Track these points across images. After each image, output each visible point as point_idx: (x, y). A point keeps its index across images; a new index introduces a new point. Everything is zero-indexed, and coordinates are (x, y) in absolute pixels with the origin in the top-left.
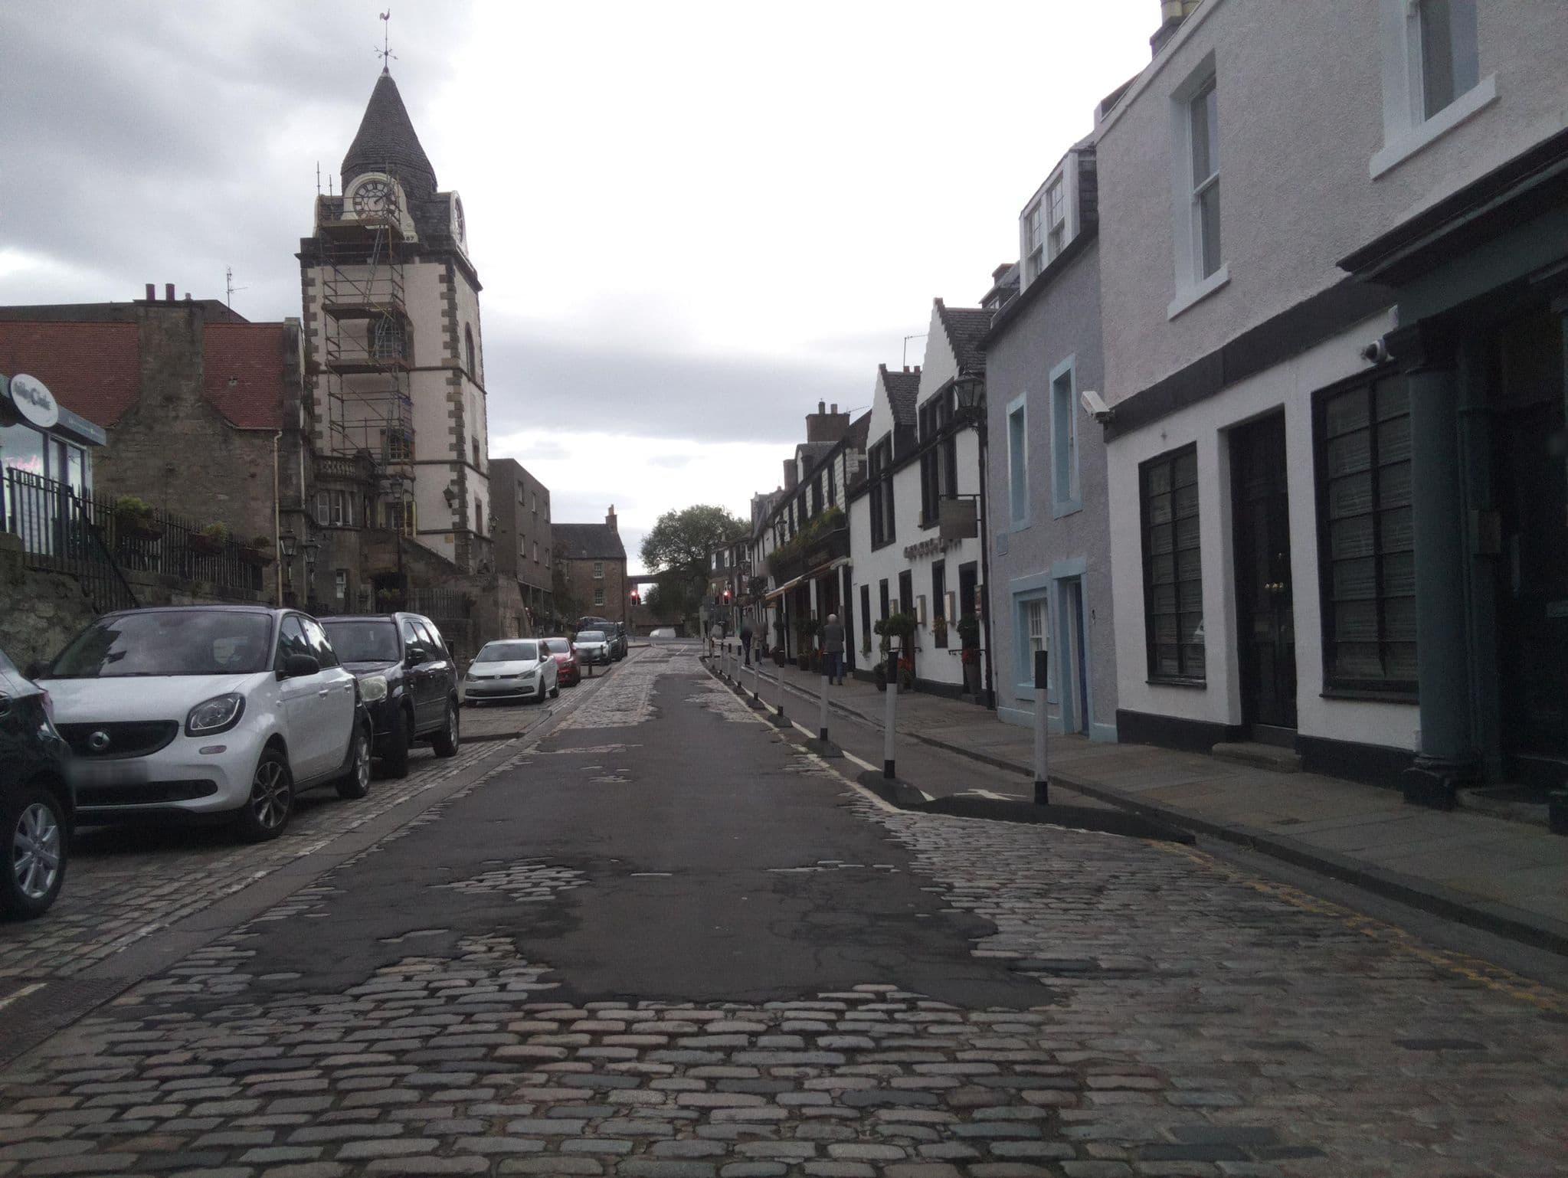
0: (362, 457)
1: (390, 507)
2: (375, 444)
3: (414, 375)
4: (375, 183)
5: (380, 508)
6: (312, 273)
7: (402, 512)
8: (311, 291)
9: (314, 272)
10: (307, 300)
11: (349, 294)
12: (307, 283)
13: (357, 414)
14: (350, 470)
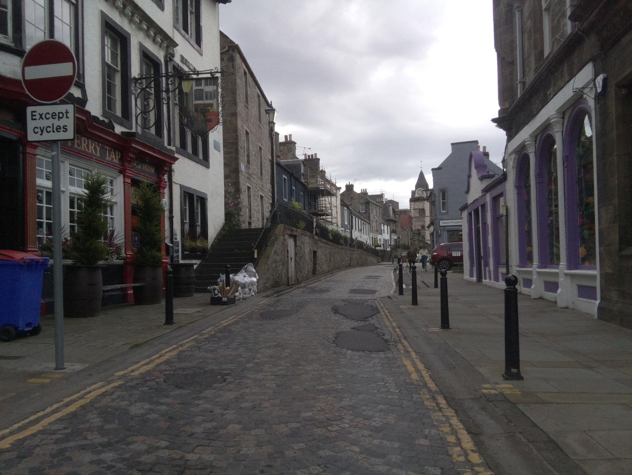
0: (418, 230)
1: (422, 237)
2: (420, 228)
3: (426, 217)
4: (420, 189)
5: (421, 237)
6: (411, 203)
7: (424, 237)
8: (411, 206)
9: (412, 203)
10: (410, 207)
11: (417, 207)
12: (410, 205)
13: (418, 223)
14: (417, 232)
